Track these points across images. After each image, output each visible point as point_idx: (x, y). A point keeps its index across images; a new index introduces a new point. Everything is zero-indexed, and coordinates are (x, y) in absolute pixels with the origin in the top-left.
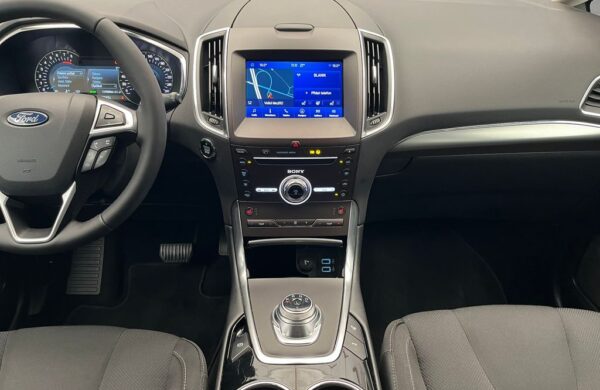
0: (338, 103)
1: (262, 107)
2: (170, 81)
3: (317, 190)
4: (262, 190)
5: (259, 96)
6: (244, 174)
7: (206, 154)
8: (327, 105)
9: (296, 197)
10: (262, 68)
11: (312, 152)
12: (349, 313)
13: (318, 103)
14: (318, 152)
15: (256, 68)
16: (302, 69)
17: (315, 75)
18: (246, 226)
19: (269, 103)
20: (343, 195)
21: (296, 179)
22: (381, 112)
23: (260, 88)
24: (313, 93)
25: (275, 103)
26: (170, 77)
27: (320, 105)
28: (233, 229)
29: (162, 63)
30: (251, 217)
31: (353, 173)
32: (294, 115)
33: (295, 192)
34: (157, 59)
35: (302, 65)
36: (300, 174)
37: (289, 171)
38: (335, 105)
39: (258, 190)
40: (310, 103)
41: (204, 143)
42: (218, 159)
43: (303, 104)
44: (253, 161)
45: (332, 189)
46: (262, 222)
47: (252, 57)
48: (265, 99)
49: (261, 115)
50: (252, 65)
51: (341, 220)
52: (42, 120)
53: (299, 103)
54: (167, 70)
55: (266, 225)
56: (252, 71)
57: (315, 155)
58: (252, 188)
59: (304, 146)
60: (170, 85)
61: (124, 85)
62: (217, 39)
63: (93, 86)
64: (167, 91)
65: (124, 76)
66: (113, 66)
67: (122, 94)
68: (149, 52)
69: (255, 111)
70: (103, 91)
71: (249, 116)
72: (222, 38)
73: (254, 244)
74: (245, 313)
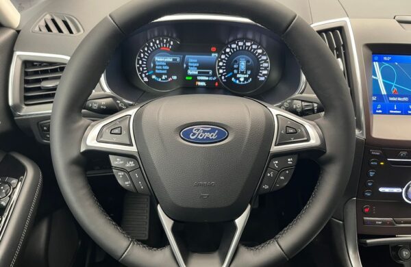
1: (386, 102)
2: (266, 68)
5: (384, 92)
6: (372, 174)
10: (386, 61)
15: (380, 61)
18: (360, 222)
19: (393, 99)
23: (384, 83)
25: (399, 99)
26: (266, 65)
28: (344, 225)
29: (260, 51)
30: (368, 214)
34: (254, 47)
39: (381, 190)
44: (386, 162)
46: (379, 220)
47: (378, 50)
48: (390, 94)
49: (386, 111)
50: (376, 58)
54: (264, 58)
55: (384, 223)
56: (376, 64)
58: (375, 188)
60: (265, 72)
61: (221, 71)
62: (333, 30)
63: (190, 72)
64: (262, 79)
65: (221, 64)
66: (210, 53)
67: (217, 80)
68: (248, 40)
69: (379, 107)
70: (199, 78)
71: (375, 113)
72: (341, 29)
73: (372, 244)
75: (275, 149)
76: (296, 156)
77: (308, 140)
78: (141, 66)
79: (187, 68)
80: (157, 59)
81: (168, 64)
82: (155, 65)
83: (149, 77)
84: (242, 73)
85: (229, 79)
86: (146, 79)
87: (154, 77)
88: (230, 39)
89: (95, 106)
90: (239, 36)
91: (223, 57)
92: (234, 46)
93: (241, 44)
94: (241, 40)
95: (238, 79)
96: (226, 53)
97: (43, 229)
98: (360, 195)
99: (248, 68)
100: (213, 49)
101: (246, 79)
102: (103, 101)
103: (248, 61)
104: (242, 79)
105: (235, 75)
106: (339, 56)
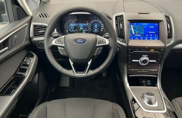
0: (157, 35)
1: (134, 36)
2: (103, 27)
3: (150, 61)
4: (134, 61)
5: (134, 33)
6: (130, 56)
7: (118, 50)
8: (154, 36)
9: (145, 63)
10: (134, 25)
11: (151, 50)
12: (164, 98)
13: (151, 35)
14: (153, 50)
15: (133, 25)
16: (146, 25)
17: (150, 27)
18: (128, 71)
19: (136, 35)
20: (158, 63)
21: (145, 58)
22: (170, 38)
23: (134, 31)
24: (150, 32)
25: (138, 35)
26: (103, 26)
27: (152, 36)
28: (124, 72)
29: (101, 22)
30: (130, 68)
31: (162, 55)
32: (144, 39)
33: (145, 61)
34: (99, 21)
35: (146, 24)
36: (146, 56)
37: (143, 56)
38: (156, 36)
39: (133, 61)
40: (149, 35)
41: (118, 47)
42: (122, 51)
43: (147, 35)
44: (133, 52)
45: (155, 61)
46: (133, 70)
47: (132, 22)
48: (135, 34)
49: (134, 39)
50: (132, 24)
51: (156, 70)
52: (84, 42)
53: (146, 35)
54: (102, 24)
55: (134, 71)
56: (132, 26)
57: (152, 51)
58: (131, 60)
59: (149, 48)
60: (102, 29)
61: (90, 28)
62: (120, 16)
63: (80, 29)
64: (102, 30)
65: (89, 26)
66: (86, 23)
67: (88, 31)
68: (97, 19)
69: (132, 37)
70: (83, 30)
71: (131, 39)
72: (122, 16)
73: (131, 76)
74: (133, 97)
75: (97, 45)
76: (103, 47)
77: (105, 43)
78: (66, 27)
79: (80, 27)
80: (71, 25)
81: (74, 26)
82: (70, 27)
83: (68, 30)
84: (96, 29)
85: (92, 31)
86: (68, 31)
87: (70, 30)
88: (92, 19)
89: (54, 36)
90: (95, 18)
91: (90, 24)
92: (93, 21)
93: (95, 20)
94: (95, 19)
95: (95, 31)
96: (91, 23)
97: (37, 76)
98: (127, 62)
99: (97, 27)
100: (87, 22)
101: (97, 31)
102: (56, 35)
103: (98, 25)
104: (96, 31)
105: (94, 30)
106: (121, 23)
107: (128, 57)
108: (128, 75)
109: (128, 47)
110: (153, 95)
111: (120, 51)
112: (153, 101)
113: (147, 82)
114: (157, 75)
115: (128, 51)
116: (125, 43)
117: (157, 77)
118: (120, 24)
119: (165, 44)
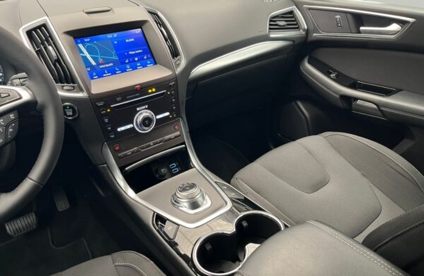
0: (149, 56)
1: (98, 70)
3: (159, 117)
4: (122, 129)
5: (94, 63)
6: (106, 120)
7: (70, 116)
8: (143, 59)
9: (148, 126)
10: (87, 42)
11: (150, 91)
12: (215, 182)
13: (136, 59)
14: (154, 90)
15: (83, 43)
16: (116, 38)
17: (127, 41)
18: (117, 159)
19: (102, 66)
20: (175, 115)
21: (143, 113)
22: (176, 57)
23: (92, 57)
24: (130, 53)
25: (107, 65)
27: (138, 60)
28: (108, 166)
30: (120, 151)
31: (177, 98)
32: (124, 70)
33: (146, 122)
35: (115, 35)
36: (146, 109)
37: (138, 109)
38: (148, 58)
39: (119, 130)
40: (131, 60)
41: (65, 107)
42: (81, 116)
43: (127, 61)
44: (111, 109)
45: (167, 114)
46: (129, 152)
47: (78, 35)
48: (99, 64)
49: (100, 76)
50: (79, 41)
51: (178, 133)
53: (124, 61)
55: (133, 153)
56: (80, 45)
57: (153, 92)
58: (114, 129)
59: (143, 88)
62: (39, 27)
69: (94, 74)
71: (92, 78)
72: (44, 25)
73: (130, 169)
74: (154, 212)
77: (20, 99)
106: (50, 45)
107: (103, 125)
108: (122, 169)
109: (94, 100)
110: (193, 186)
111: (76, 116)
112: (199, 198)
113: (170, 170)
114: (184, 143)
115: (97, 108)
116: (81, 90)
117: (186, 147)
118: (46, 48)
119: (173, 70)
